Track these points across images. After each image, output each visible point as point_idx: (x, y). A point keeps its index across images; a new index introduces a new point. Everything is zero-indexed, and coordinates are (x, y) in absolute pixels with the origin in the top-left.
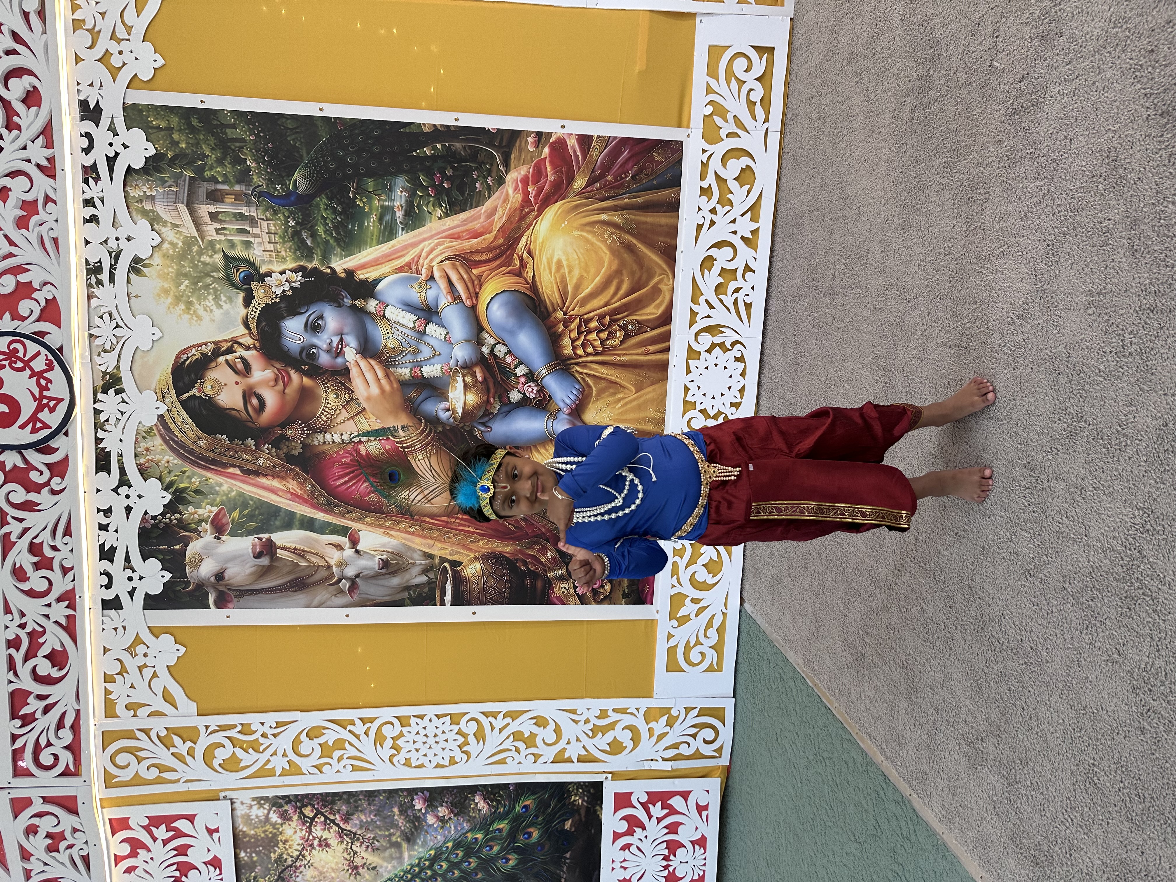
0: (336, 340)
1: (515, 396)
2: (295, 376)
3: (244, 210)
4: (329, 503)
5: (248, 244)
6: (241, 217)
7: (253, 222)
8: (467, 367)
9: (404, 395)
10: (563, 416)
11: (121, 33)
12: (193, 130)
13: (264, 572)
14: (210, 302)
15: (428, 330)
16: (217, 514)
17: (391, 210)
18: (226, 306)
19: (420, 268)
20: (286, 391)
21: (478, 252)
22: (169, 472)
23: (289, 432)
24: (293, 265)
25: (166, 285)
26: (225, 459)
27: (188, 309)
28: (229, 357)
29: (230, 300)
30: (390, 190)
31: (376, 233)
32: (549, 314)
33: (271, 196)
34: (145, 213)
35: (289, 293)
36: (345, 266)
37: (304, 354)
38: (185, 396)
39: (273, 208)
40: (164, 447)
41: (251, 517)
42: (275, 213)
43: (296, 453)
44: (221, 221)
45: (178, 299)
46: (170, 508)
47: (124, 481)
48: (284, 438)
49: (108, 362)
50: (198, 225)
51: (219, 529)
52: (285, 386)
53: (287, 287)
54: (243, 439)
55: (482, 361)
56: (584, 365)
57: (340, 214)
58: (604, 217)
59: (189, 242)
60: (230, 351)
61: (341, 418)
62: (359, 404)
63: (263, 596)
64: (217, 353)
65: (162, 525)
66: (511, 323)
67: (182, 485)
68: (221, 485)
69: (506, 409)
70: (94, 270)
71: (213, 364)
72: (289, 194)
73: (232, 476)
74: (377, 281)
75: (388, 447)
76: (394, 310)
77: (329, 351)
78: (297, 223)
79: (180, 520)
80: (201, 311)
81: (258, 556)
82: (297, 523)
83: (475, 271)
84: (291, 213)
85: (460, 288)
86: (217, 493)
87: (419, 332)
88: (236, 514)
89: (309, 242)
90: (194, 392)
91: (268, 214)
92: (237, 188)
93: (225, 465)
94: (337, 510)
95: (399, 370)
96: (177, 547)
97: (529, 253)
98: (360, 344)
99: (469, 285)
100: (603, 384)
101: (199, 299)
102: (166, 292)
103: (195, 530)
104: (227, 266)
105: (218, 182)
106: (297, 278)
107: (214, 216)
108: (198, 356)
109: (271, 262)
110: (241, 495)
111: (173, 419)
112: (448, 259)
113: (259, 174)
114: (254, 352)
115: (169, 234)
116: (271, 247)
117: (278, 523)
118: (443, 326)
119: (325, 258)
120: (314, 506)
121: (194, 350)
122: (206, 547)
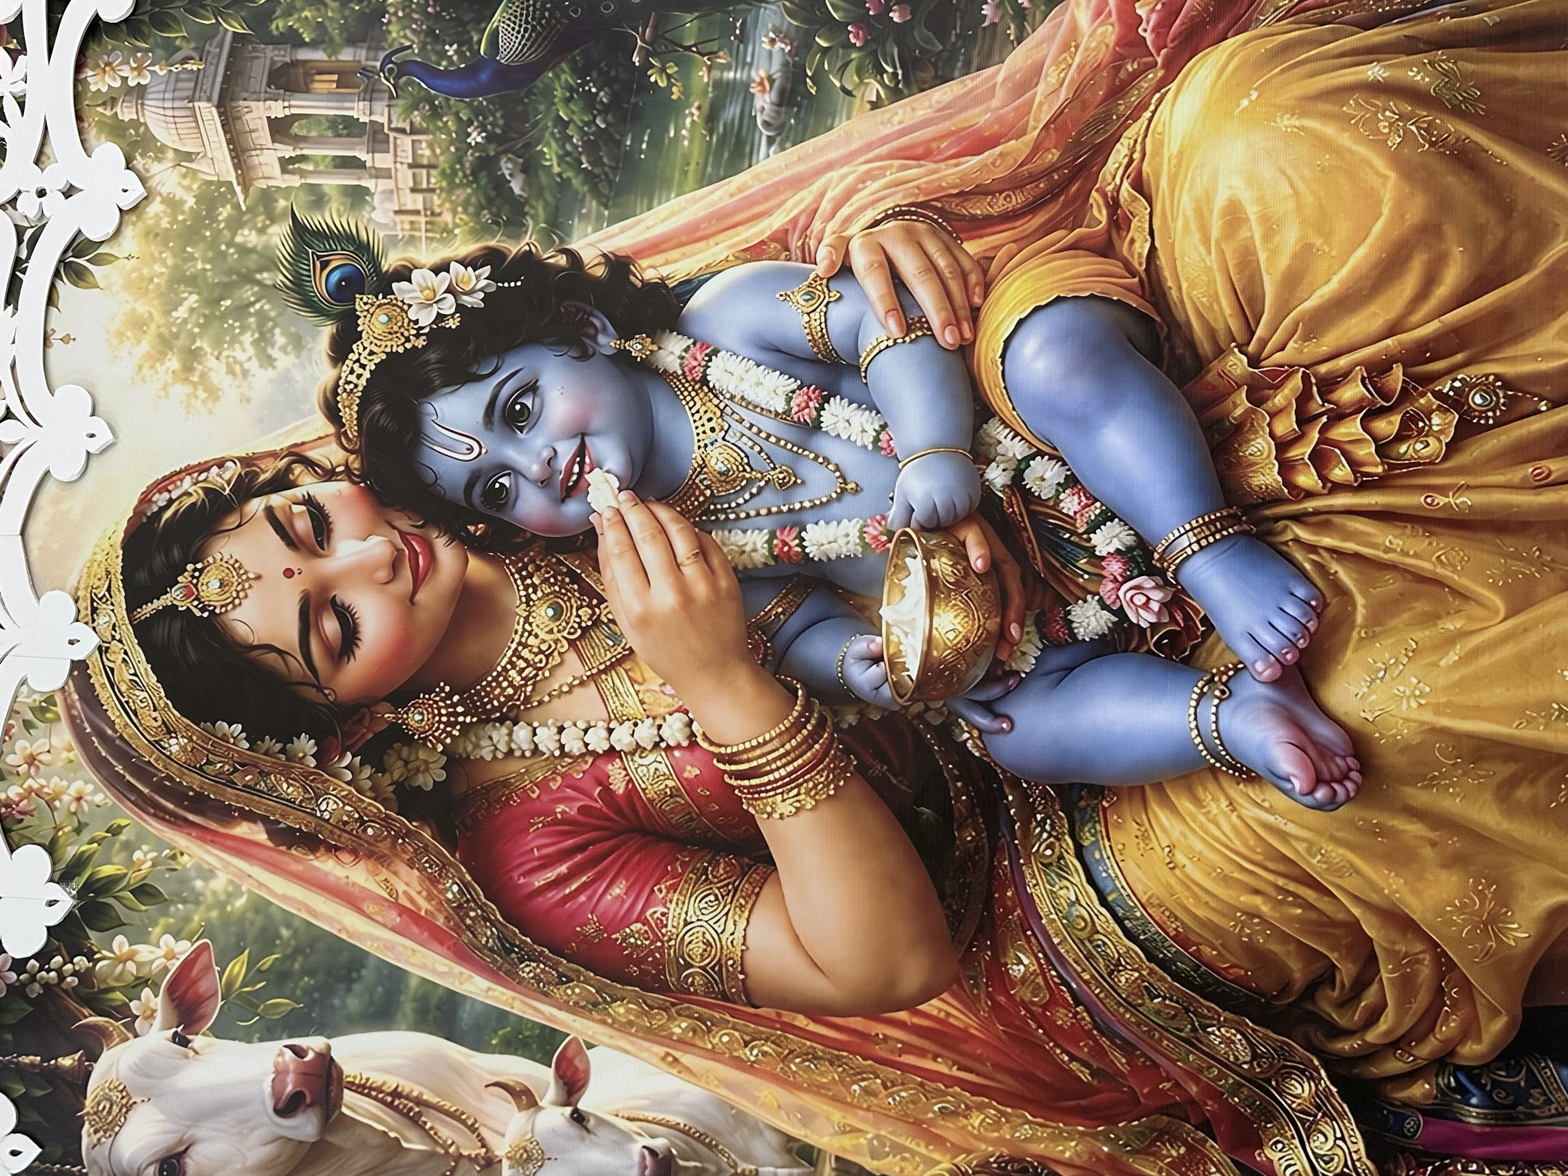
0: (566, 450)
1: (1089, 620)
2: (446, 553)
3: (358, 111)
4: (506, 947)
5: (357, 197)
6: (348, 127)
7: (378, 139)
8: (939, 528)
9: (747, 610)
10: (1253, 689)
13: (299, 1164)
14: (246, 350)
15: (827, 418)
16: (188, 964)
18: (285, 361)
19: (812, 243)
20: (420, 597)
21: (982, 191)
22: (78, 831)
23: (415, 718)
24: (470, 248)
25: (142, 309)
26: (230, 798)
27: (188, 368)
28: (277, 500)
29: (297, 343)
30: (743, 39)
31: (696, 156)
32: (1201, 365)
33: (428, 72)
34: (117, 131)
35: (452, 324)
36: (609, 247)
37: (478, 490)
38: (148, 610)
39: (430, 100)
40: (77, 754)
41: (281, 977)
42: (436, 113)
43: (426, 781)
44: (298, 140)
45: (165, 343)
46: (65, 937)
48: (399, 735)
50: (240, 151)
51: (187, 1013)
52: (418, 581)
53: (449, 306)
54: (287, 737)
55: (986, 509)
56: (1321, 521)
57: (605, 110)
58: (1375, 72)
59: (212, 197)
60: (281, 482)
61: (564, 678)
62: (616, 638)
64: (247, 487)
65: (36, 989)
66: (1077, 392)
67: (107, 870)
68: (208, 874)
69: (1059, 659)
71: (232, 521)
72: (475, 66)
73: (242, 848)
74: (690, 286)
75: (691, 772)
76: (733, 363)
77: (544, 483)
78: (489, 139)
79: (85, 977)
80: (218, 374)
81: (287, 1107)
82: (408, 1008)
83: (972, 247)
84: (477, 112)
85: (926, 298)
86: (196, 899)
87: (801, 425)
88: (238, 967)
89: (516, 187)
90: (174, 597)
91: (417, 117)
92: (347, 55)
93: (226, 814)
94: (527, 970)
95: (737, 537)
96: (66, 1062)
97: (1139, 185)
98: (632, 461)
99: (955, 286)
100: (1391, 584)
101: (218, 343)
102: (139, 325)
103: (122, 1012)
104: (298, 255)
105: (298, 42)
106: (477, 282)
107: (280, 129)
108: (197, 495)
109: (412, 240)
110: (260, 906)
111: (109, 673)
112: (896, 214)
113: (406, 21)
114: (343, 486)
115: (167, 178)
116: (416, 202)
117: (353, 1003)
118: (872, 408)
119: (556, 227)
120: (462, 955)
121: (187, 484)
122: (143, 1069)
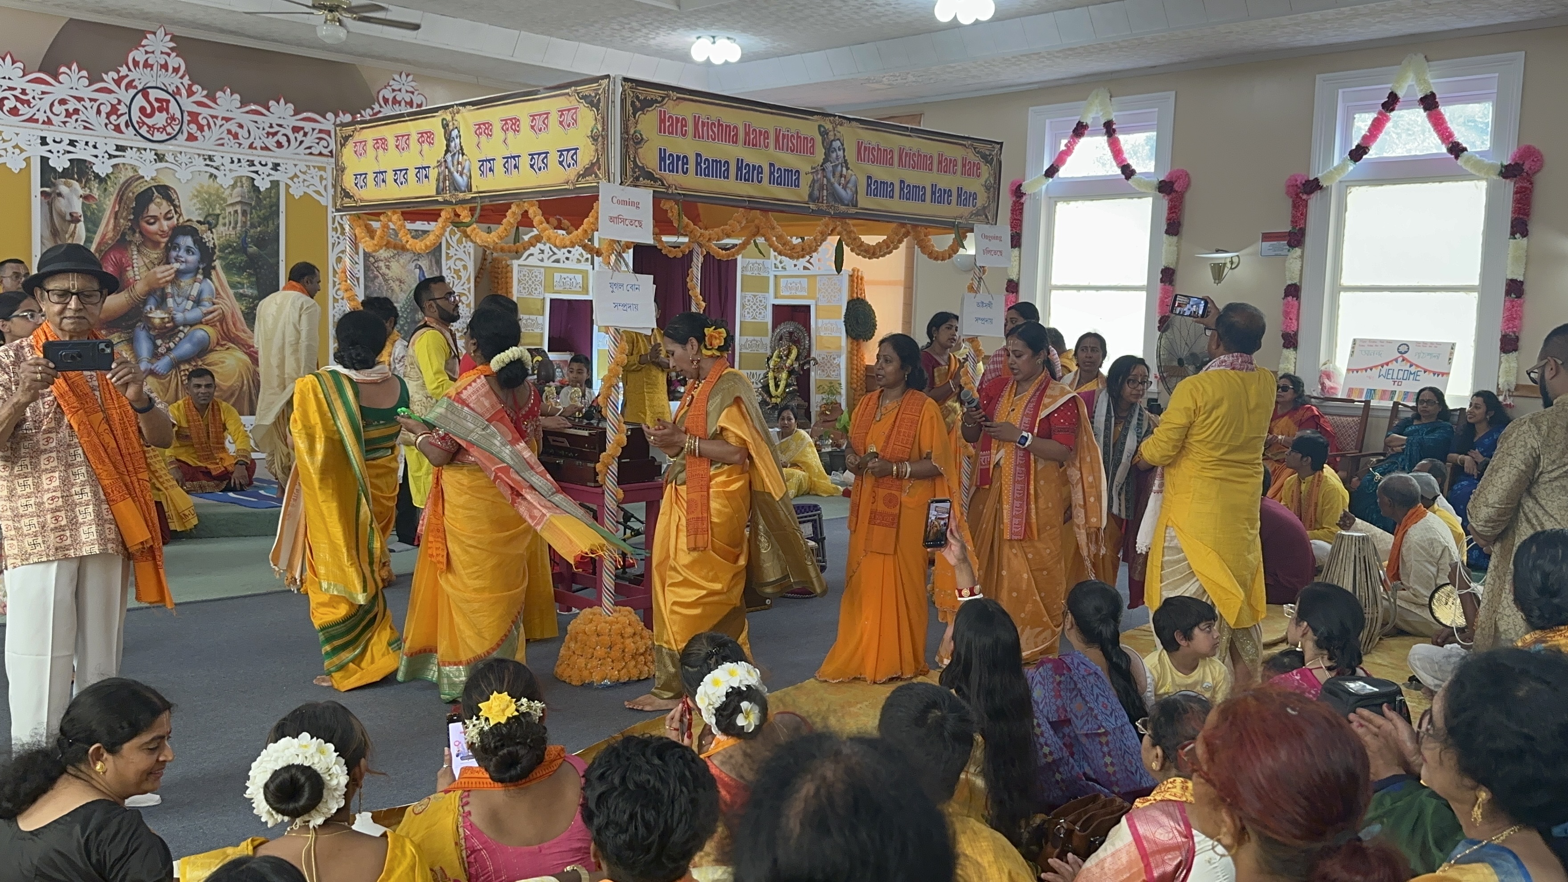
0: (183, 259)
1: (159, 342)
2: (165, 240)
3: (239, 225)
4: (101, 251)
5: (224, 225)
6: (236, 223)
7: (234, 228)
8: (172, 319)
9: (158, 289)
10: (149, 366)
11: (306, 183)
12: (271, 207)
13: (62, 216)
14: (198, 206)
15: (190, 301)
16: (94, 197)
17: (243, 287)
18: (197, 213)
19: (218, 299)
20: (158, 236)
23: (137, 235)
24: (216, 244)
25: (205, 188)
26: (122, 204)
27: (195, 196)
28: (173, 211)
29: (200, 215)
33: (245, 236)
34: (236, 183)
35: (204, 241)
36: (217, 266)
37: (176, 245)
38: (154, 189)
39: (241, 237)
40: (129, 177)
41: (93, 213)
42: (239, 238)
43: (127, 237)
44: (234, 214)
46: (97, 176)
47: (111, 156)
48: (134, 232)
49: (169, 157)
50: (232, 204)
51: (86, 198)
52: (160, 235)
53: (207, 240)
54: (133, 213)
55: (176, 326)
56: (176, 375)
59: (225, 200)
60: (176, 212)
61: (145, 259)
62: (152, 268)
63: (48, 215)
64: (175, 206)
65: (87, 171)
66: (195, 340)
67: (109, 183)
69: (152, 337)
70: (211, 158)
71: (169, 204)
72: (247, 244)
73: (114, 207)
74: (211, 279)
75: (131, 280)
76: (198, 286)
77: (177, 256)
78: (235, 246)
79: (90, 179)
80: (195, 201)
81: (71, 214)
83: (218, 323)
84: (239, 244)
85: (210, 316)
87: (188, 297)
89: (227, 251)
90: (156, 194)
91: (238, 234)
92: (248, 222)
93: (120, 203)
95: (170, 287)
98: (182, 270)
99: (211, 321)
101: (200, 201)
102: (202, 188)
104: (215, 215)
106: (211, 245)
107: (236, 212)
108: (173, 198)
111: (143, 183)
112: (223, 312)
113: (254, 232)
114: (176, 222)
115: (227, 192)
116: (224, 235)
118: (192, 309)
119: (220, 258)
120: (99, 244)
121: (176, 196)
122: (75, 190)
